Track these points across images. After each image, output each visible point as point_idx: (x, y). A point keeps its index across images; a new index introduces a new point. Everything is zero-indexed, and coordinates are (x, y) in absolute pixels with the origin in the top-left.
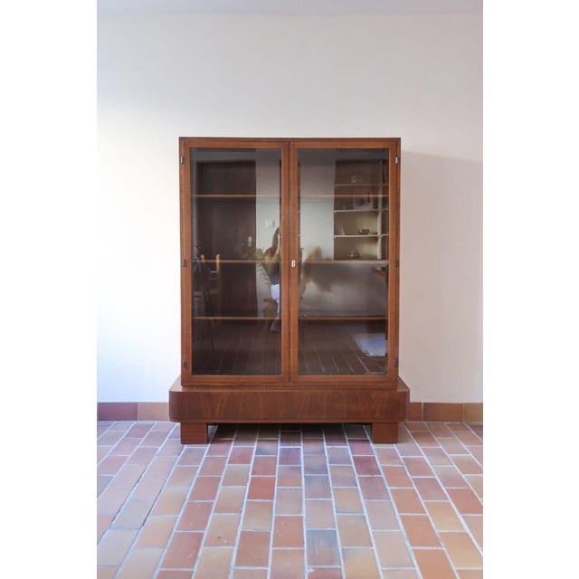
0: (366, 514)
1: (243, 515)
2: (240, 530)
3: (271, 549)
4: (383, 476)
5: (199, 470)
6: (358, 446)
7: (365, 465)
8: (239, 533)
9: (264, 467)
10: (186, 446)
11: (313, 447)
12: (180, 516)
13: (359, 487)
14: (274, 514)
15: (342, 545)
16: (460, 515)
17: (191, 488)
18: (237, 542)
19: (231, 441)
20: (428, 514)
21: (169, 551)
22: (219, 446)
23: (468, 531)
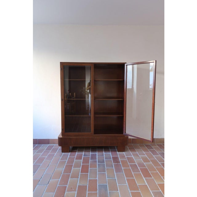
0: (116, 178)
1: (79, 179)
2: (78, 185)
3: (87, 192)
4: (121, 164)
5: (66, 162)
6: (114, 153)
7: (116, 159)
8: (78, 186)
9: (86, 161)
10: (63, 153)
11: (100, 153)
12: (60, 180)
13: (114, 168)
14: (89, 179)
15: (109, 190)
16: (144, 178)
17: (64, 169)
18: (77, 190)
19: (76, 151)
20: (134, 178)
21: (55, 194)
22: (73, 153)
23: (147, 184)
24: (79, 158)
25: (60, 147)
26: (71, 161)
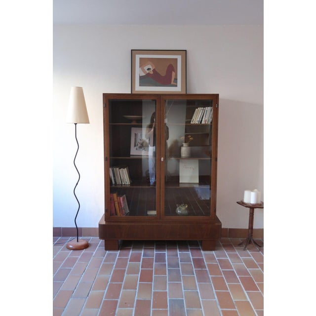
0: (199, 291)
1: (137, 290)
2: (136, 299)
3: (152, 309)
4: (207, 269)
5: (114, 265)
6: (195, 252)
7: (199, 263)
8: (136, 301)
9: (147, 263)
10: (107, 251)
11: (172, 252)
12: (106, 291)
13: (195, 275)
14: (153, 291)
15: (187, 307)
16: (245, 292)
17: (111, 276)
18: (135, 305)
19: (130, 249)
20: (229, 291)
21: (101, 310)
22: (125, 252)
23: (249, 300)
24: (136, 259)
25: (101, 242)
26: (122, 263)
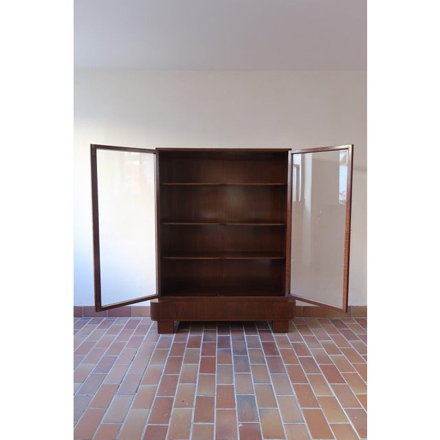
0: (272, 384)
1: (197, 384)
2: (196, 395)
3: (215, 409)
4: (281, 356)
5: (169, 352)
6: (265, 334)
7: (270, 348)
8: (195, 398)
10: (161, 335)
11: (237, 335)
12: (159, 385)
13: (267, 364)
14: (216, 384)
15: (259, 406)
16: (329, 384)
17: (165, 365)
18: (194, 404)
19: (187, 331)
20: (309, 384)
21: (152, 411)
22: (181, 335)
23: (335, 395)
24: (195, 344)
25: (154, 324)
26: (178, 349)
